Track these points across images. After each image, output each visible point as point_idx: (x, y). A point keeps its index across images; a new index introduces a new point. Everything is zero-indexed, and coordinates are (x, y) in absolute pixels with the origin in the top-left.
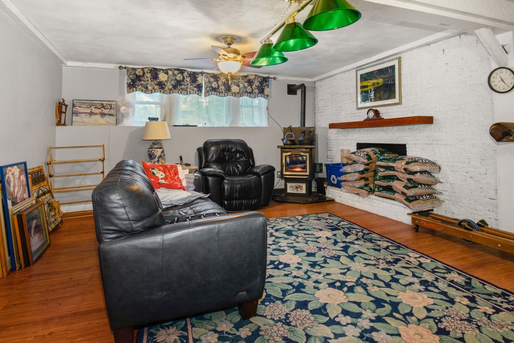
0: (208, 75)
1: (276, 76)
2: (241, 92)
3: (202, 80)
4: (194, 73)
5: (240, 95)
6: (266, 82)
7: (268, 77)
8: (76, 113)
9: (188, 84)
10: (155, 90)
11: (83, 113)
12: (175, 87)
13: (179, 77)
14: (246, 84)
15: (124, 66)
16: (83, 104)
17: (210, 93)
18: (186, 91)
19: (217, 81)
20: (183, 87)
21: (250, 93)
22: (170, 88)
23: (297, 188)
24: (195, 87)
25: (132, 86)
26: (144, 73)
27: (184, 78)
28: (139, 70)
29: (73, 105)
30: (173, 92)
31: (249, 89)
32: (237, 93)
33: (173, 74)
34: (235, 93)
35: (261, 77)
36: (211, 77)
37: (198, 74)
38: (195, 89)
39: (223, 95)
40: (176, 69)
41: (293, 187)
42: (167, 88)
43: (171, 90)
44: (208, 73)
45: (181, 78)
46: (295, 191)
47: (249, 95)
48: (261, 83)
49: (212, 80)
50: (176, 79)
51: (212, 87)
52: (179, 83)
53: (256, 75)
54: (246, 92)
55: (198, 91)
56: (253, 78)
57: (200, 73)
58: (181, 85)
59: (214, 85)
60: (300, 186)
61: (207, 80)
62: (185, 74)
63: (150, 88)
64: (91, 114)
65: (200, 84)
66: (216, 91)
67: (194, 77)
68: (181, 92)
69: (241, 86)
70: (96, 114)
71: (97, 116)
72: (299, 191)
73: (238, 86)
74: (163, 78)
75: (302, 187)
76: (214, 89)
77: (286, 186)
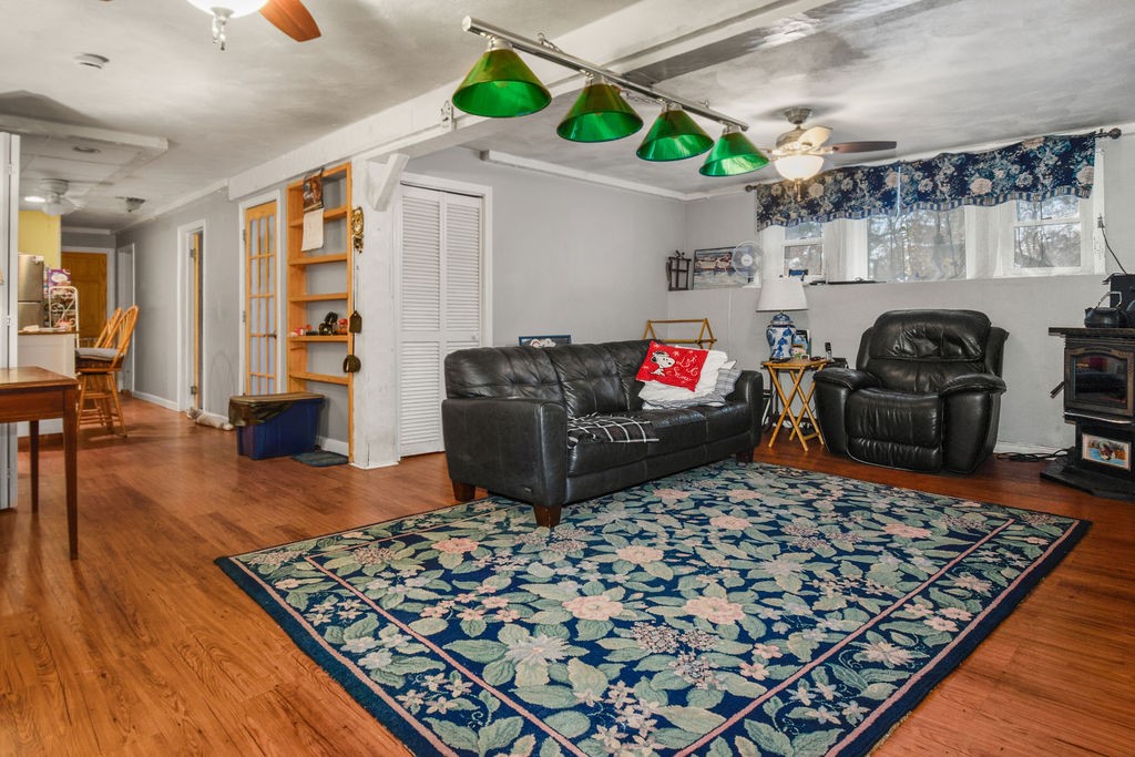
0: (910, 167)
1: (1119, 127)
2: (998, 191)
3: (895, 181)
4: (876, 169)
5: (997, 199)
6: (1085, 148)
7: (1092, 136)
8: (698, 271)
9: (864, 196)
10: (802, 218)
11: (706, 270)
12: (838, 206)
13: (847, 184)
14: (1015, 169)
15: (753, 184)
16: (707, 255)
17: (915, 207)
18: (858, 211)
19: (932, 176)
20: (853, 203)
21: (1026, 189)
22: (828, 209)
23: (1108, 451)
24: (879, 199)
25: (764, 217)
26: (784, 190)
27: (855, 184)
28: (775, 187)
29: (695, 258)
30: (835, 217)
31: (1024, 179)
32: (987, 194)
33: (835, 180)
34: (979, 196)
35: (1063, 139)
36: (917, 169)
37: (887, 170)
38: (879, 203)
39: (950, 206)
40: (839, 171)
41: (1098, 447)
42: (822, 210)
43: (830, 212)
44: (907, 164)
45: (850, 186)
46: (1102, 459)
47: (1024, 194)
48: (1065, 157)
49: (918, 175)
50: (840, 190)
51: (919, 193)
52: (845, 196)
53: (1046, 138)
54: (1017, 188)
55: (884, 206)
56: (1034, 147)
57: (891, 166)
58: (850, 200)
59: (925, 185)
60: (1116, 448)
61: (906, 179)
62: (859, 175)
63: (793, 215)
64: (717, 270)
65: (890, 191)
66: (928, 201)
67: (876, 177)
68: (850, 214)
69: (999, 174)
70: (722, 270)
71: (723, 274)
72: (1114, 461)
73: (991, 176)
74: (816, 192)
75: (1122, 450)
76: (923, 197)
77: (1079, 440)
